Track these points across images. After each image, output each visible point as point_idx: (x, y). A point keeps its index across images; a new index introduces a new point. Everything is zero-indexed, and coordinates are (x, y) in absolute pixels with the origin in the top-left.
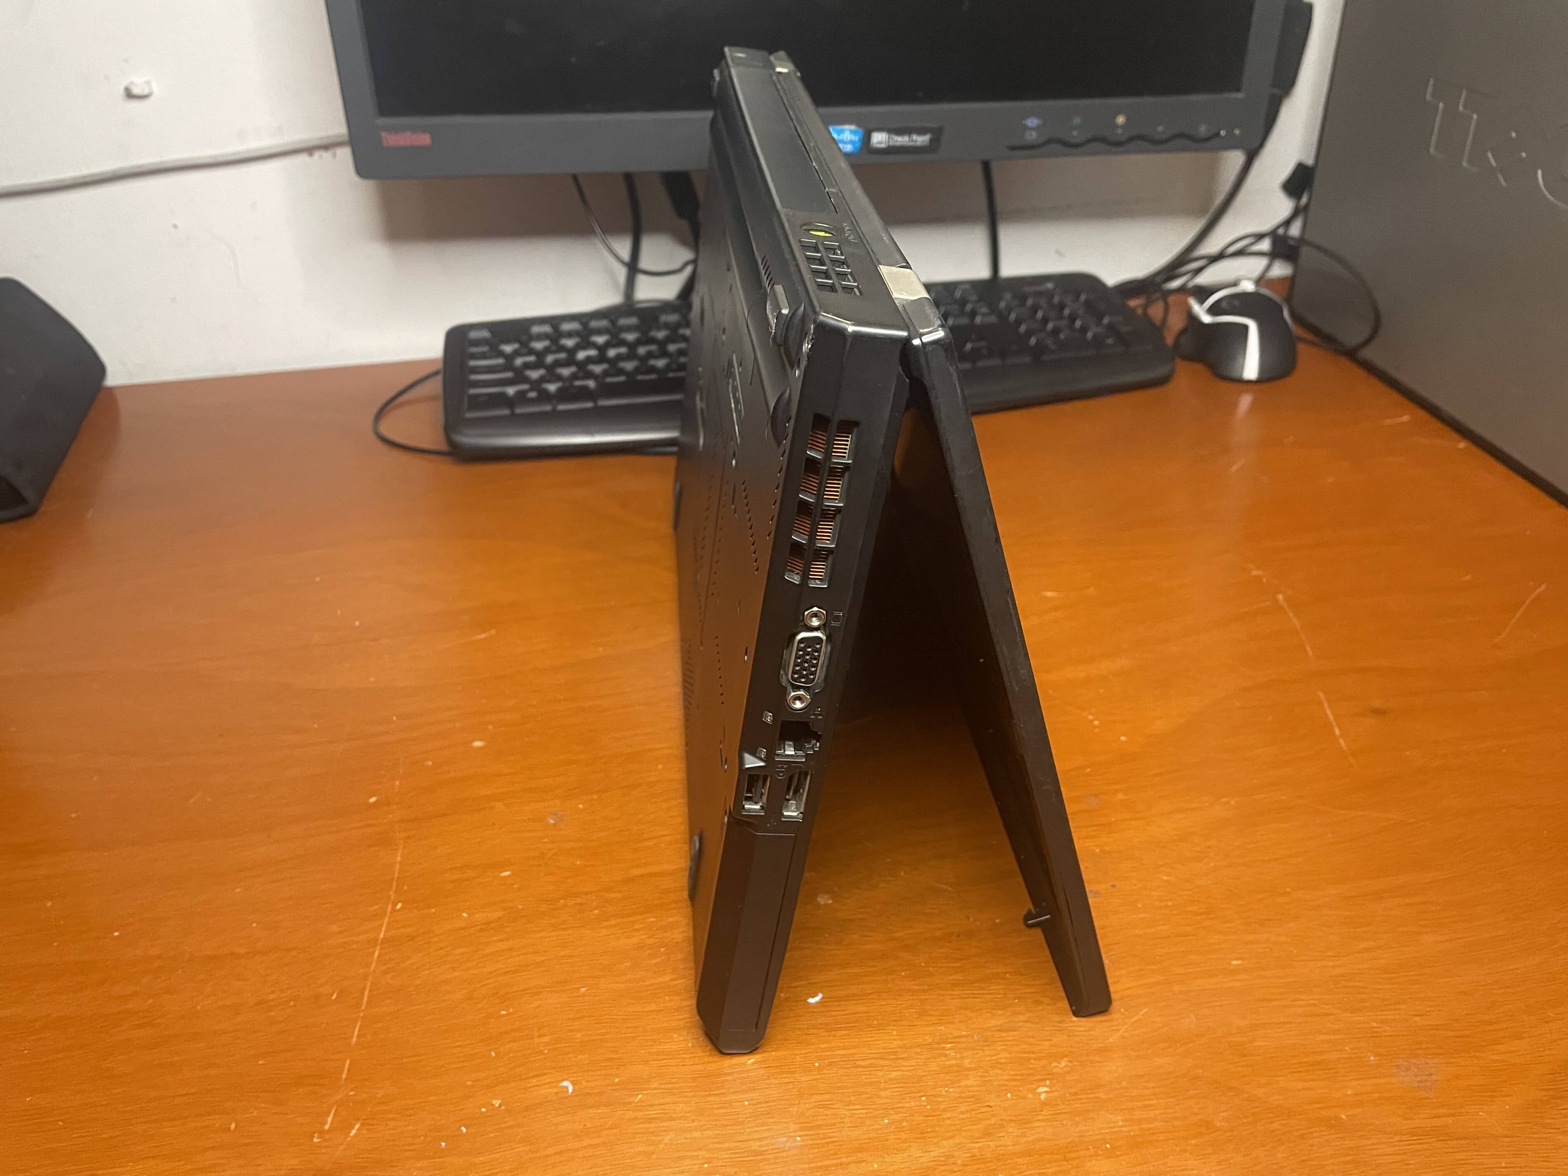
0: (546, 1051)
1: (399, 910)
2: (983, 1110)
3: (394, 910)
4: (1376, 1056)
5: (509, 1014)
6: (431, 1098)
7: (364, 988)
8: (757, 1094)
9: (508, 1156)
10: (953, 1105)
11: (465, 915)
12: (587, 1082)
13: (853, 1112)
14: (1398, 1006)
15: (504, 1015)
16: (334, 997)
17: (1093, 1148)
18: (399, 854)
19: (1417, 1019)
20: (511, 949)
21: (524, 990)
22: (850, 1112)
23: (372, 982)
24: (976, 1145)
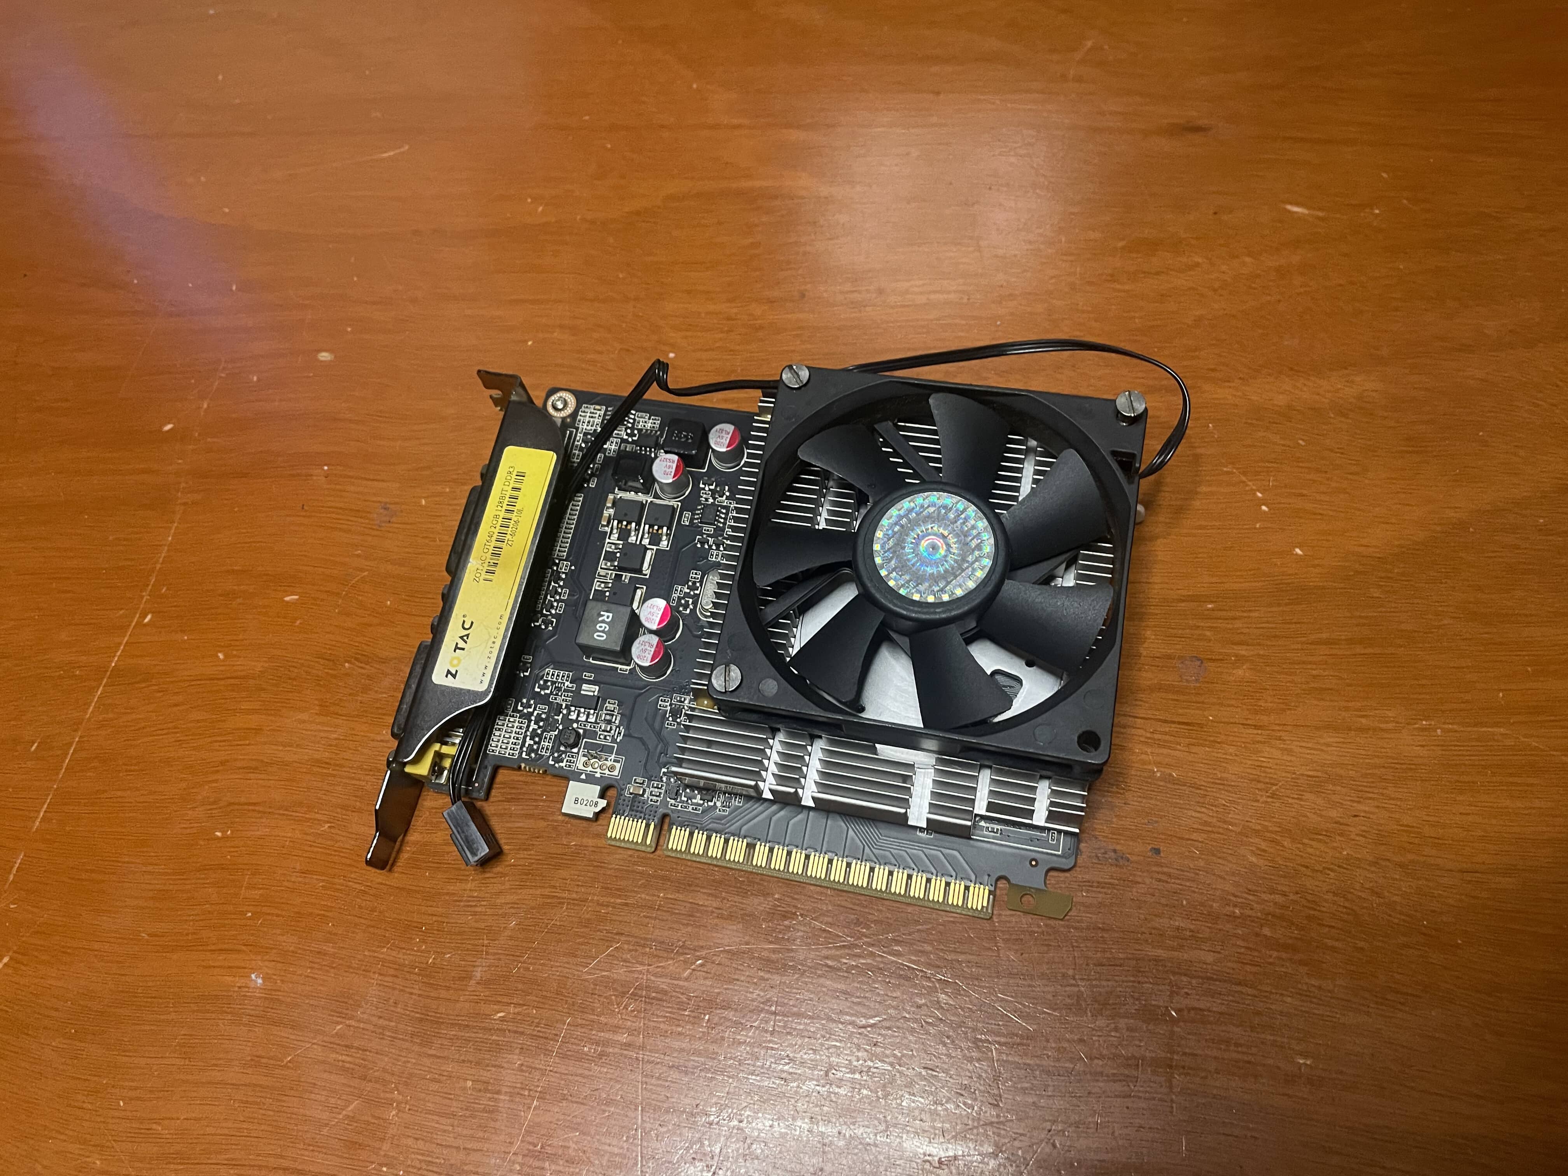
0: (250, 914)
1: (145, 625)
3: (139, 624)
5: (224, 838)
6: (96, 946)
7: (71, 744)
8: (488, 1074)
9: (155, 1067)
11: (221, 656)
12: (282, 981)
15: (218, 838)
16: (34, 748)
18: (173, 531)
20: (258, 730)
21: (254, 804)
23: (81, 737)
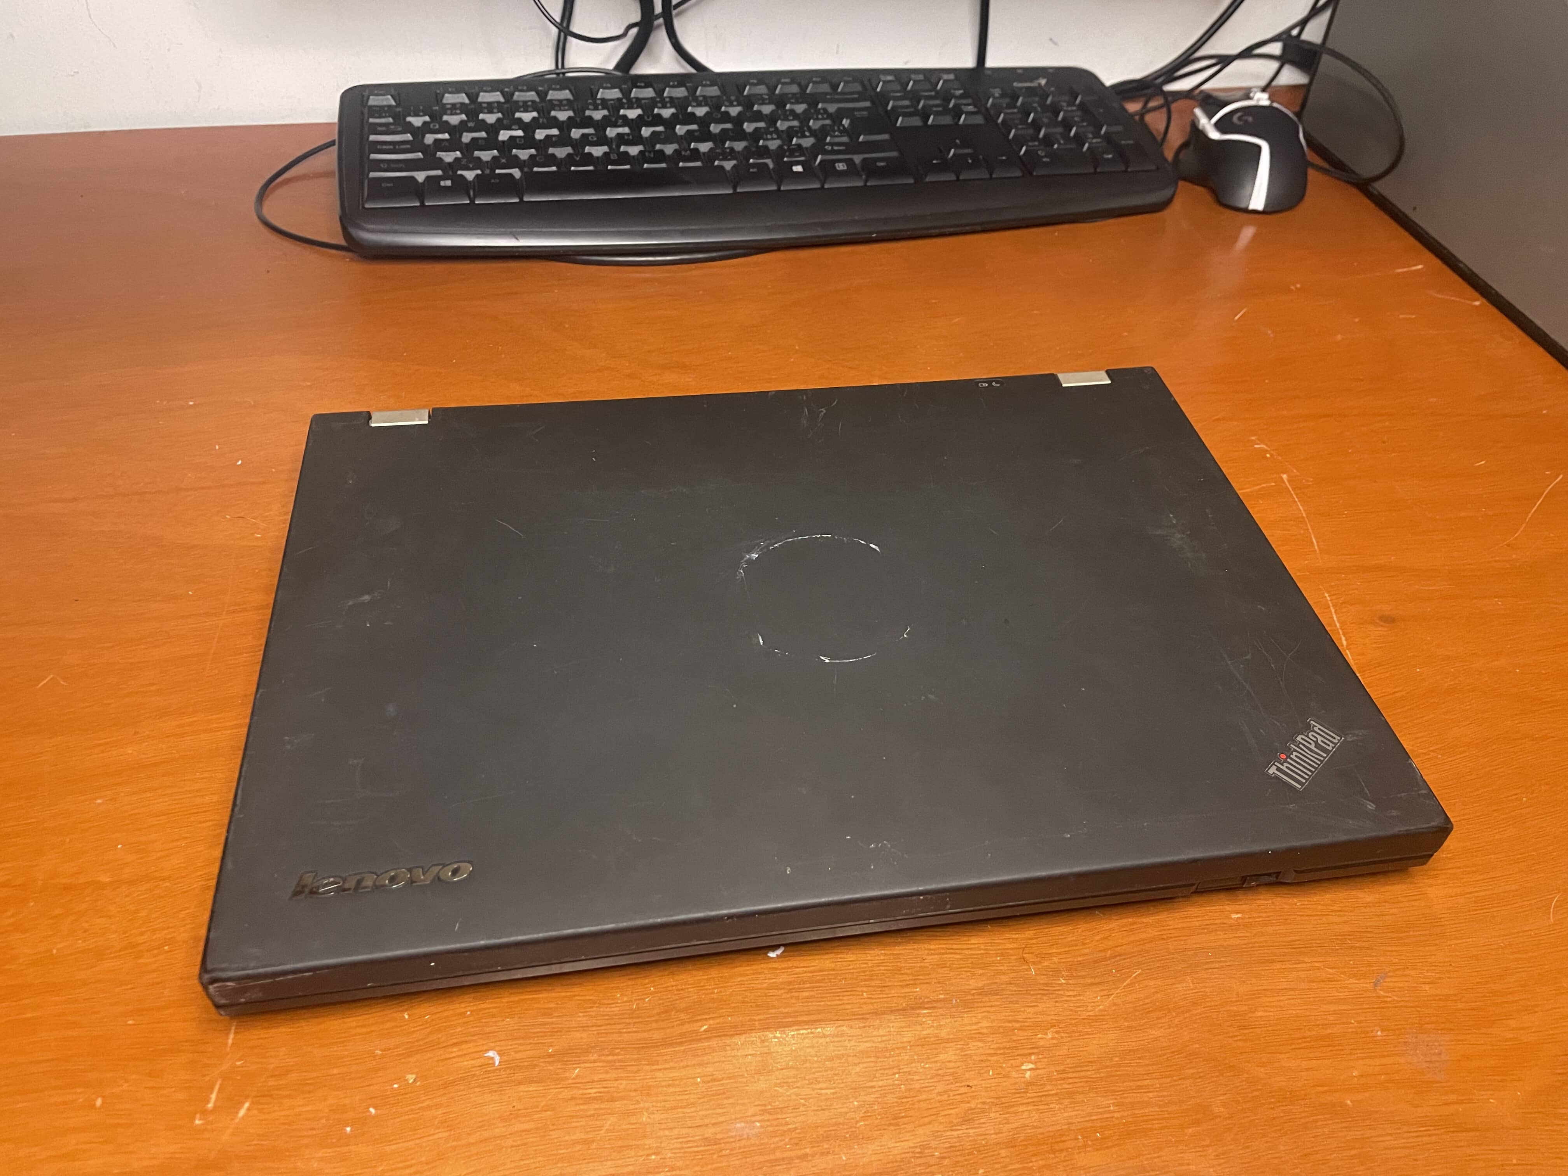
2: (963, 1090)
4: (1382, 1031)
10: (930, 1084)
14: (1408, 972)
17: (1083, 1138)
19: (1427, 987)
24: (955, 1133)
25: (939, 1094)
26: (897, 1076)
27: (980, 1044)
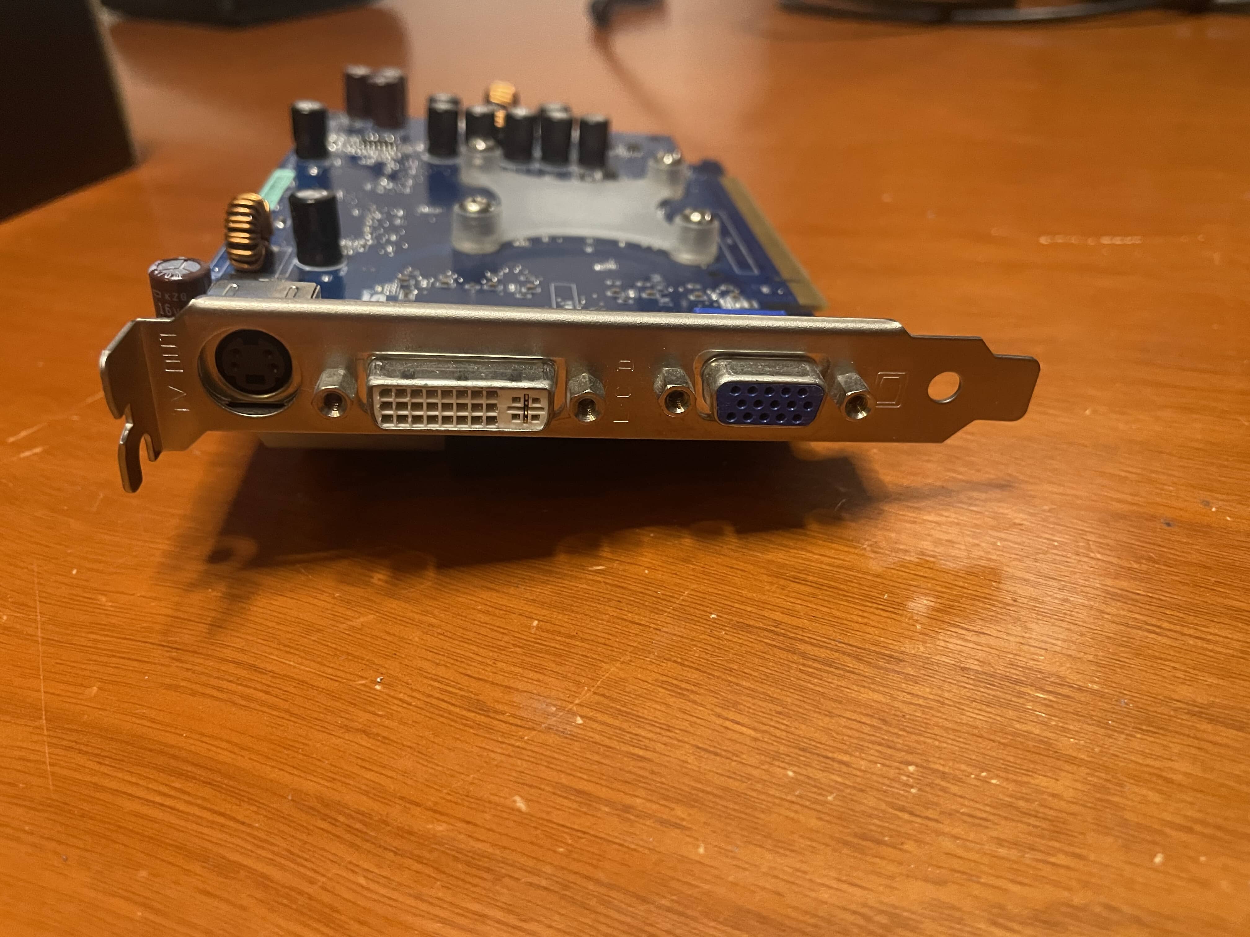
10: (984, 815)
13: (728, 724)
22: (720, 721)
25: (1000, 842)
26: (911, 768)
27: (1153, 796)
